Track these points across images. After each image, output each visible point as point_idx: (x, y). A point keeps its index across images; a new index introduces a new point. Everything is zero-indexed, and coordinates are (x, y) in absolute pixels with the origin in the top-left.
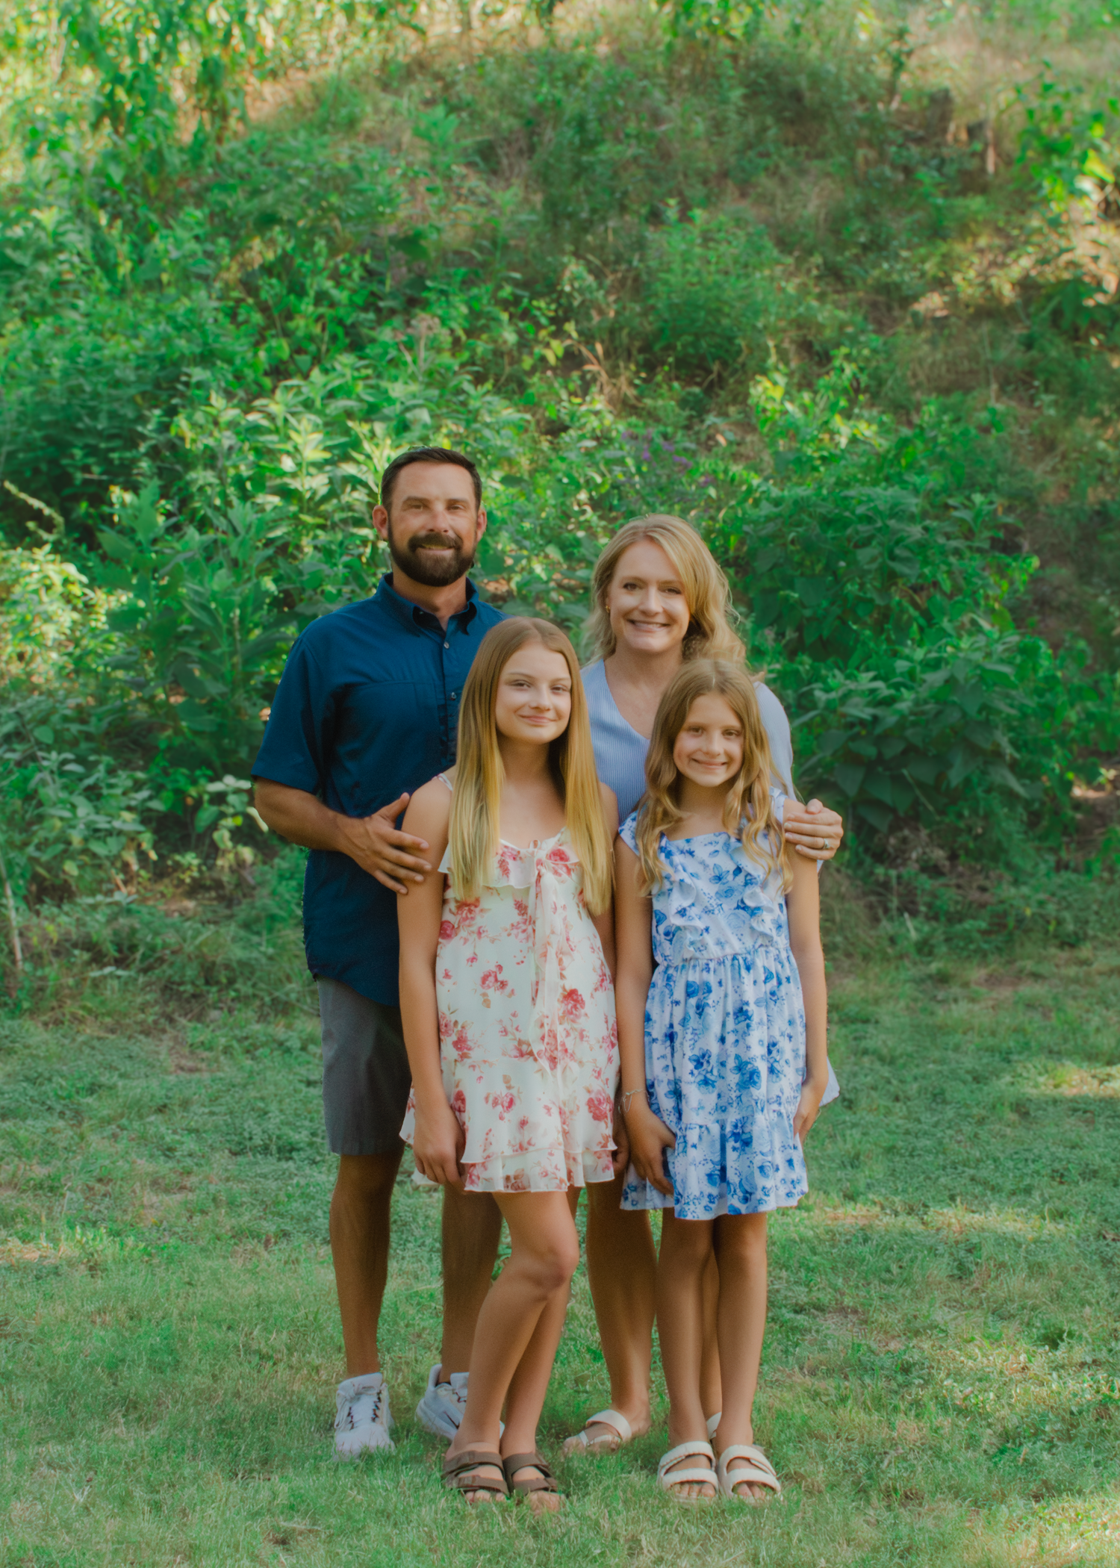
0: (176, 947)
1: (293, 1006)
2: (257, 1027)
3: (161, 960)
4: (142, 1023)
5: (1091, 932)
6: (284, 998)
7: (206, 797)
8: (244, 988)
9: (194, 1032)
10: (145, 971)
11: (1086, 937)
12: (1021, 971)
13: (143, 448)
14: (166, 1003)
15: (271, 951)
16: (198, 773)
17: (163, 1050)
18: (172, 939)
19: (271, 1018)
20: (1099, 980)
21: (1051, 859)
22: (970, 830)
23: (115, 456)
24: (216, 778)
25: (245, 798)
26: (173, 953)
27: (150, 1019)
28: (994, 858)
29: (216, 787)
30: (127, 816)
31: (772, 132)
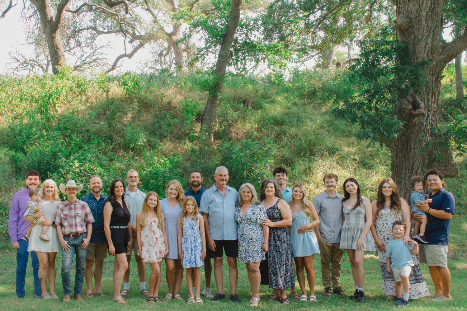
31: (143, 109)
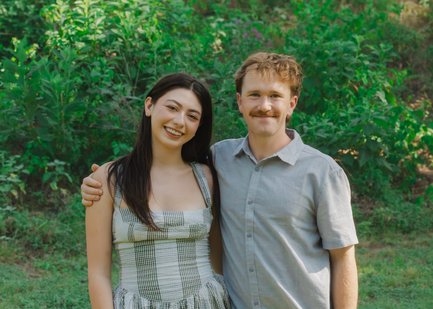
0: (32, 229)
1: (79, 253)
2: (64, 261)
3: (25, 234)
4: (16, 259)
5: (416, 227)
6: (75, 249)
7: (46, 168)
8: (59, 245)
9: (38, 263)
10: (18, 238)
11: (413, 229)
12: (385, 242)
13: (27, 22)
14: (26, 251)
15: (71, 230)
16: (43, 158)
17: (24, 270)
18: (30, 225)
19: (70, 257)
20: (416, 246)
21: (402, 197)
22: (367, 184)
23: (15, 25)
24: (52, 160)
25: (63, 169)
26: (31, 231)
27: (20, 257)
28: (378, 196)
29: (52, 164)
30: (13, 175)
